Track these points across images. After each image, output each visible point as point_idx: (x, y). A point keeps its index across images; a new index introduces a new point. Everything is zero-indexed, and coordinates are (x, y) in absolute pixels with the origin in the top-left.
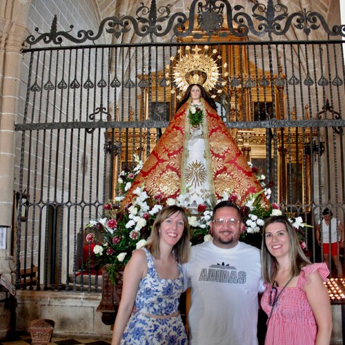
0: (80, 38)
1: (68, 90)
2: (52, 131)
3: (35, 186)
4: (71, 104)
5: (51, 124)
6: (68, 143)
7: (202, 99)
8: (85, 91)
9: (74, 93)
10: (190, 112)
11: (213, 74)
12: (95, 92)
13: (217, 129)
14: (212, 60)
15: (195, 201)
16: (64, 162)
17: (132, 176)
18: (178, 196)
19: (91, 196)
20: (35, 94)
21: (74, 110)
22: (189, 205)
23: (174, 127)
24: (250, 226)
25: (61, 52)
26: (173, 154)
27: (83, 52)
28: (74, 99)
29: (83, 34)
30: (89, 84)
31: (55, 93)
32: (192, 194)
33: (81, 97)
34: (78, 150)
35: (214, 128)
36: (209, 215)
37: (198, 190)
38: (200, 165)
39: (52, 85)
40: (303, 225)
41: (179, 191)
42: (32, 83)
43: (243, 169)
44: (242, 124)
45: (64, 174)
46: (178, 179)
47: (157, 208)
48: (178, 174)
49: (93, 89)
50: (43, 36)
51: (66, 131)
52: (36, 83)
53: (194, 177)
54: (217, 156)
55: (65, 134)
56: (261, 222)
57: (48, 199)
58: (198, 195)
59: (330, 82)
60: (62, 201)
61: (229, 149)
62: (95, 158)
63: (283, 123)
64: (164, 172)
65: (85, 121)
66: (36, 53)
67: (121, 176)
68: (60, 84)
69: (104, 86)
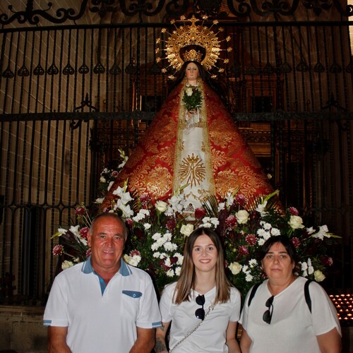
0: (59, 18)
1: (46, 77)
2: (26, 124)
3: (7, 186)
4: (48, 93)
5: (25, 115)
6: (45, 136)
7: (200, 80)
8: (64, 78)
9: (52, 80)
10: (186, 94)
11: (214, 49)
12: (76, 79)
13: (218, 115)
14: (212, 32)
15: (191, 205)
16: (40, 159)
17: (116, 174)
18: (170, 197)
19: (70, 198)
20: (7, 80)
21: (52, 99)
22: (183, 209)
23: (165, 113)
24: (262, 237)
25: (38, 33)
26: (164, 146)
27: (63, 34)
28: (52, 87)
29: (63, 13)
30: (69, 70)
31: (30, 80)
32: (188, 196)
33: (60, 84)
34: (56, 145)
35: (214, 114)
36: (210, 222)
37: (195, 190)
38: (196, 160)
39: (27, 70)
40: (329, 236)
41: (171, 191)
42: (5, 68)
43: (250, 165)
44: (244, 116)
45: (39, 173)
46: (169, 176)
47: (143, 213)
48: (169, 171)
49: (74, 75)
50: (17, 15)
51: (42, 124)
52: (9, 68)
53: (190, 174)
54: (219, 148)
55: (42, 127)
56: (276, 232)
57: (22, 201)
58: (195, 197)
59: (344, 69)
60: (38, 203)
61: (233, 140)
62: (75, 153)
63: (289, 115)
64: (152, 168)
65: (64, 111)
66: (9, 34)
67: (104, 175)
68: (36, 69)
69: (87, 72)
